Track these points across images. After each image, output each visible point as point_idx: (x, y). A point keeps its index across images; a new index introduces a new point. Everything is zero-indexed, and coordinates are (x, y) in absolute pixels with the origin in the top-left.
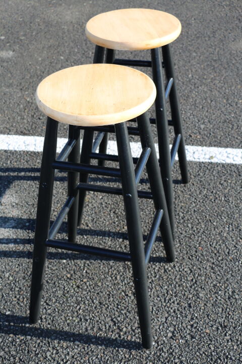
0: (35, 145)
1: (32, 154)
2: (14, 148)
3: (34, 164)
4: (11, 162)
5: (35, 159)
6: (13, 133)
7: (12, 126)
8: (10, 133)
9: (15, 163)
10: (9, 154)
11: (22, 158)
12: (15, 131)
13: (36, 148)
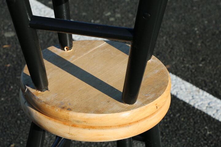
0: (217, 111)
1: (206, 118)
2: (195, 104)
3: (200, 129)
4: (179, 116)
5: (205, 124)
6: (206, 89)
7: (212, 83)
8: (204, 88)
9: (182, 119)
10: (185, 108)
11: (194, 117)
12: (211, 88)
13: (216, 114)
